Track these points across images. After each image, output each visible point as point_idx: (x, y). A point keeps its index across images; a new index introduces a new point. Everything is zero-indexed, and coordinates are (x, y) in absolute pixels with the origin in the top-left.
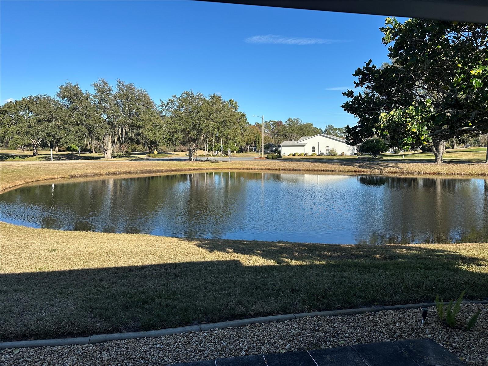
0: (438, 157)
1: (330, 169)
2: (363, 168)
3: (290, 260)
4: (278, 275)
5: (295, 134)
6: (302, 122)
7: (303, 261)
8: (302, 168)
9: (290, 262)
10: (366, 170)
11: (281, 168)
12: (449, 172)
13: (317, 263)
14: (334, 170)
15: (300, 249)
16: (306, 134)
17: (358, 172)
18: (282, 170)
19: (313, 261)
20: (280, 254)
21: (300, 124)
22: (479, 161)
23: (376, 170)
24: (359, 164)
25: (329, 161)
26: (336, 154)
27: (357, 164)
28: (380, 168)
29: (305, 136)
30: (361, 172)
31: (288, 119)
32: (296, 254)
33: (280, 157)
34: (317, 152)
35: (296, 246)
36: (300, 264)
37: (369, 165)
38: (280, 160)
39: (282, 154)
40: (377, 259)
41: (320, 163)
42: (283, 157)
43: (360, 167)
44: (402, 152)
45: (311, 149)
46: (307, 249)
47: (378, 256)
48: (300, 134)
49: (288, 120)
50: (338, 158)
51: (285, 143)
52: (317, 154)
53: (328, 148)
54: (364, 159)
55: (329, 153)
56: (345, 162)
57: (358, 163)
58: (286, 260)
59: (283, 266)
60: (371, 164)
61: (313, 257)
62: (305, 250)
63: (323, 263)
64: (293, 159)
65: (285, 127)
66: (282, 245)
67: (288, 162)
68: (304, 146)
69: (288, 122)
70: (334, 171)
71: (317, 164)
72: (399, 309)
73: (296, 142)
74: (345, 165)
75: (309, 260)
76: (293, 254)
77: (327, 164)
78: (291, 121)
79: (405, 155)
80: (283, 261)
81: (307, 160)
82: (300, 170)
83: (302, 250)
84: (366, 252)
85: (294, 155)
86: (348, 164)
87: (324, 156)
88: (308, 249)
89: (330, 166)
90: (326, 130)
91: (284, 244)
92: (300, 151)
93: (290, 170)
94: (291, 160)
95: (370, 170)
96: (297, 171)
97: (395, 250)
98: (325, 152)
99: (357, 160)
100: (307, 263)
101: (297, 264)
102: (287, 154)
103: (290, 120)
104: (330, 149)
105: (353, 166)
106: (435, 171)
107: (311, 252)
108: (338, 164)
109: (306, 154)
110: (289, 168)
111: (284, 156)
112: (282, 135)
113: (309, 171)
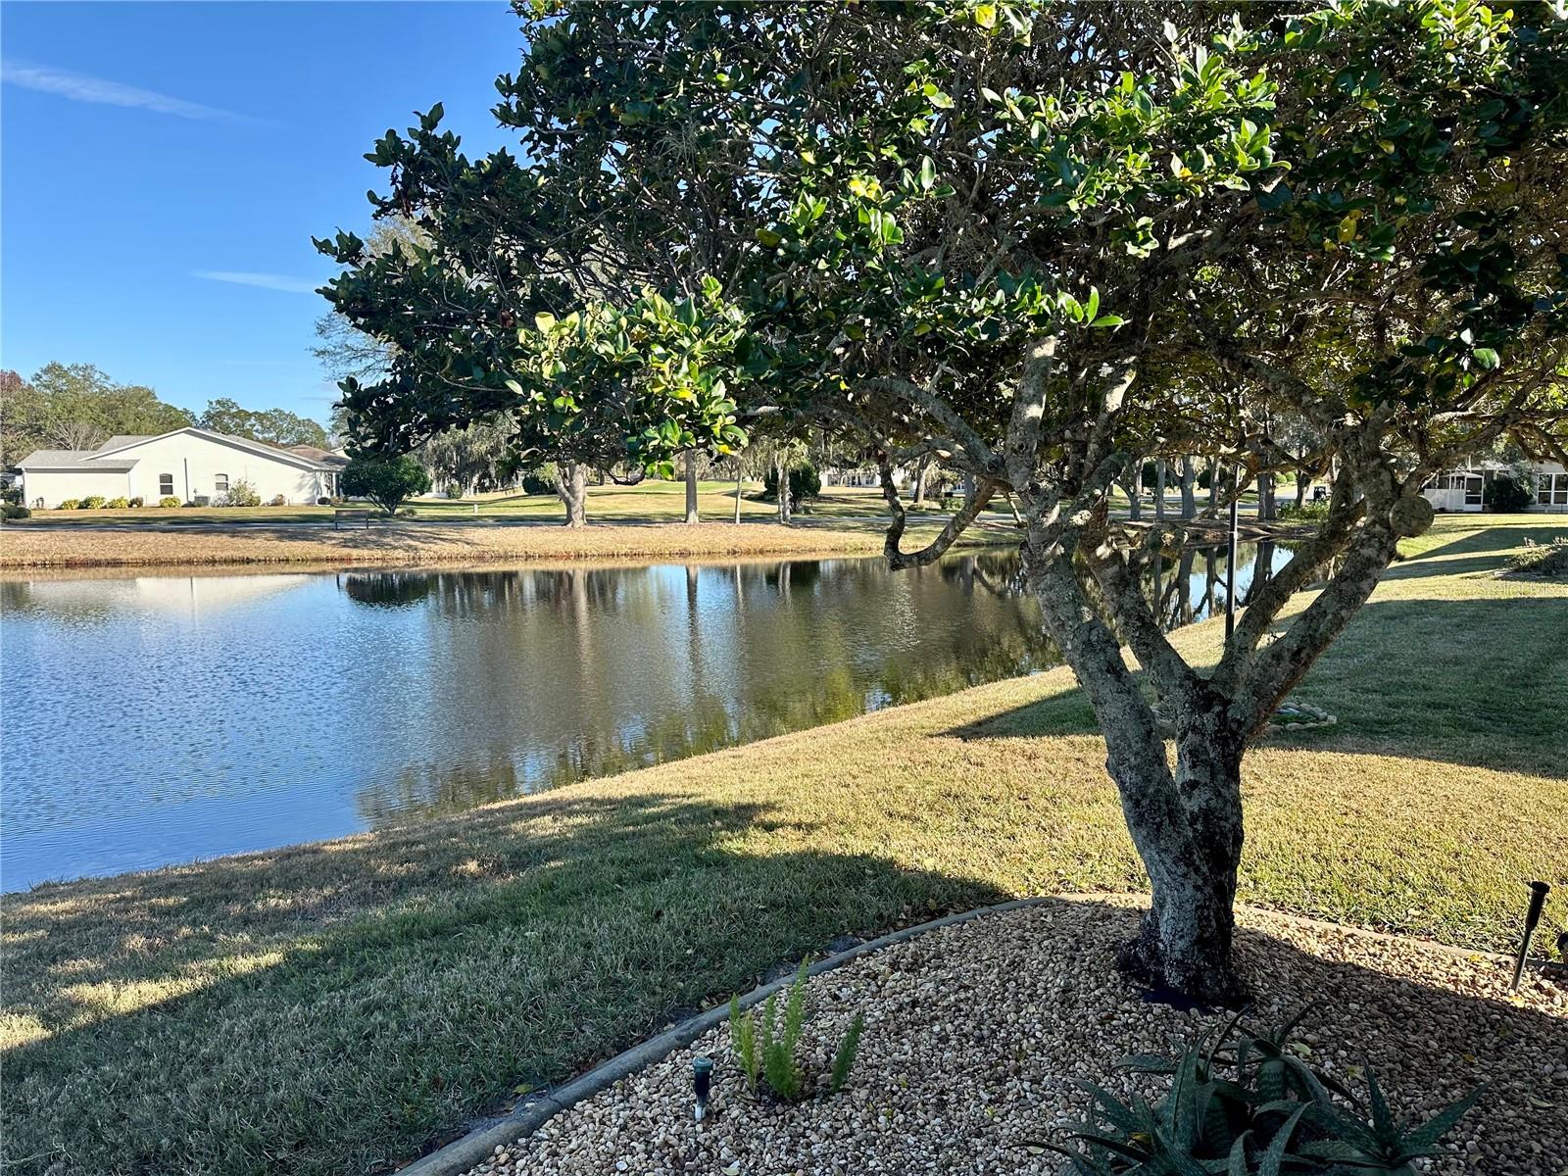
0: (574, 510)
1: (237, 555)
2: (355, 547)
3: (108, 986)
4: (55, 1097)
5: (83, 426)
6: (112, 382)
7: (176, 976)
8: (124, 557)
9: (111, 998)
10: (365, 553)
11: (29, 558)
12: (604, 551)
13: (244, 965)
14: (252, 556)
15: (152, 909)
16: (129, 426)
17: (342, 560)
18: (35, 565)
19: (225, 963)
20: (54, 961)
21: (100, 388)
22: (669, 519)
23: (400, 553)
24: (341, 535)
25: (235, 526)
26: (253, 502)
27: (335, 535)
28: (410, 546)
29: (128, 433)
30: (349, 560)
31: (45, 367)
32: (136, 942)
33: (23, 513)
34: (180, 494)
35: (134, 899)
36: (162, 995)
37: (374, 538)
38: (22, 525)
39: (29, 502)
40: (475, 877)
41: (197, 533)
42: (35, 516)
43: (345, 544)
44: (469, 495)
45: (157, 485)
46: (187, 903)
47: (472, 866)
48: (105, 427)
49: (46, 372)
50: (263, 513)
51: (39, 457)
52: (184, 502)
53: (223, 480)
54: (356, 517)
55: (230, 497)
56: (291, 528)
57: (336, 530)
58: (88, 992)
59: (77, 1031)
60: (381, 533)
61: (221, 937)
62: (178, 910)
63: (273, 958)
64: (82, 520)
65: (35, 396)
66: (60, 906)
67: (60, 533)
68: (125, 471)
69: (45, 377)
70: (253, 561)
71: (187, 538)
72: (606, 1084)
73: (89, 454)
74: (293, 537)
75: (204, 963)
76: (120, 946)
77: (225, 538)
78: (58, 376)
79: (481, 503)
80: (76, 1005)
81: (145, 524)
82: (116, 563)
83: (167, 912)
84: (426, 855)
85: (85, 505)
86: (303, 534)
87: (209, 507)
88: (192, 900)
89: (239, 542)
90: (209, 416)
91: (69, 904)
92: (109, 489)
93: (70, 564)
94: (75, 525)
95: (378, 553)
96: (101, 569)
97: (519, 826)
98: (214, 494)
99: (335, 521)
100: (199, 982)
101: (149, 1000)
102: (52, 502)
103: (54, 369)
104: (232, 484)
105: (322, 541)
106: (571, 548)
107: (209, 912)
108: (268, 535)
109: (136, 502)
110: (68, 556)
111: (39, 508)
112: (24, 428)
113: (157, 565)
